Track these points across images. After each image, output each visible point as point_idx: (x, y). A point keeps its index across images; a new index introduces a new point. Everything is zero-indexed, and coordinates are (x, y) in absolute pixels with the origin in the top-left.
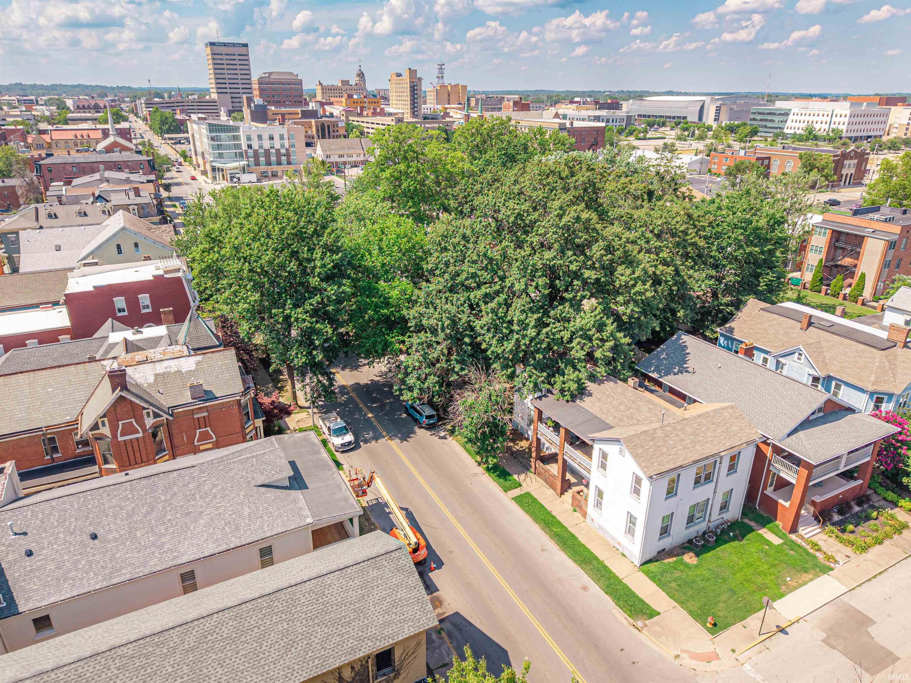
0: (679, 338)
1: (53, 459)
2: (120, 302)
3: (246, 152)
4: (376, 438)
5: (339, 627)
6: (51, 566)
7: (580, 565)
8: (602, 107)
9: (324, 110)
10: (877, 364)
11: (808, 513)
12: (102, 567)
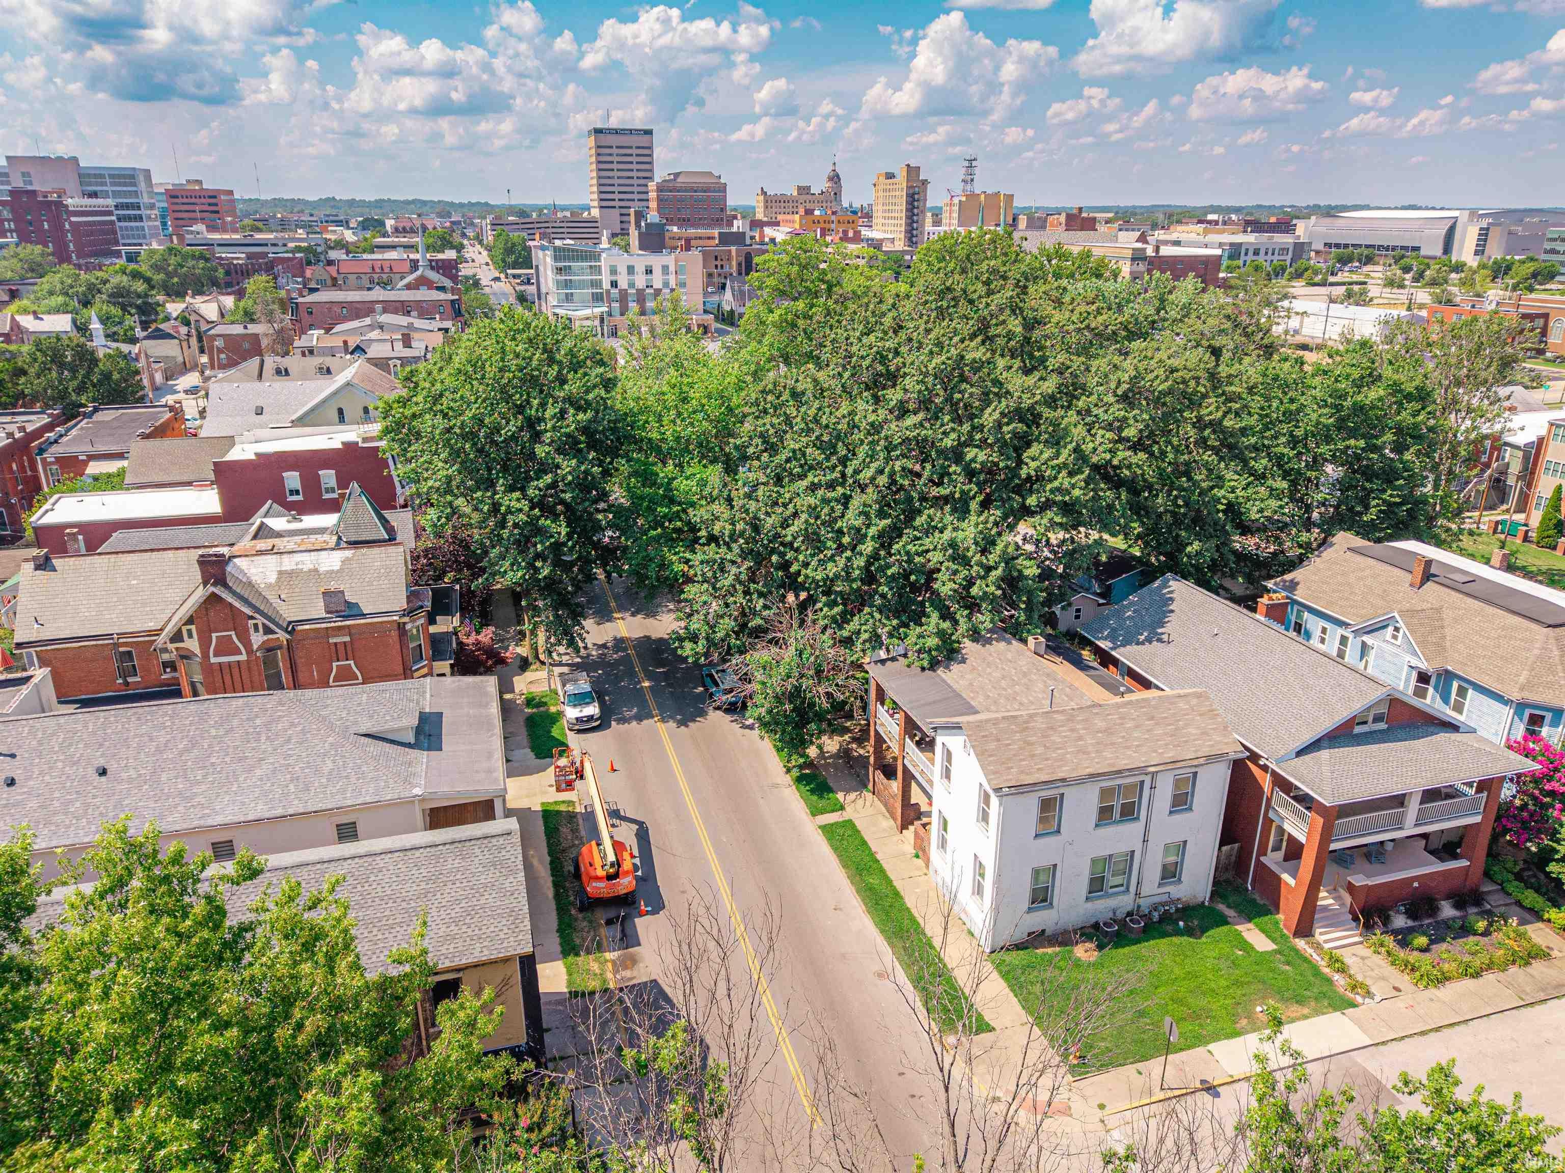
0: (1165, 585)
1: (127, 684)
2: (292, 479)
3: (608, 292)
4: (639, 718)
5: (375, 930)
6: (33, 804)
7: (888, 939)
8: (1256, 226)
9: (762, 236)
10: (1536, 652)
11: (1342, 905)
12: (101, 814)
